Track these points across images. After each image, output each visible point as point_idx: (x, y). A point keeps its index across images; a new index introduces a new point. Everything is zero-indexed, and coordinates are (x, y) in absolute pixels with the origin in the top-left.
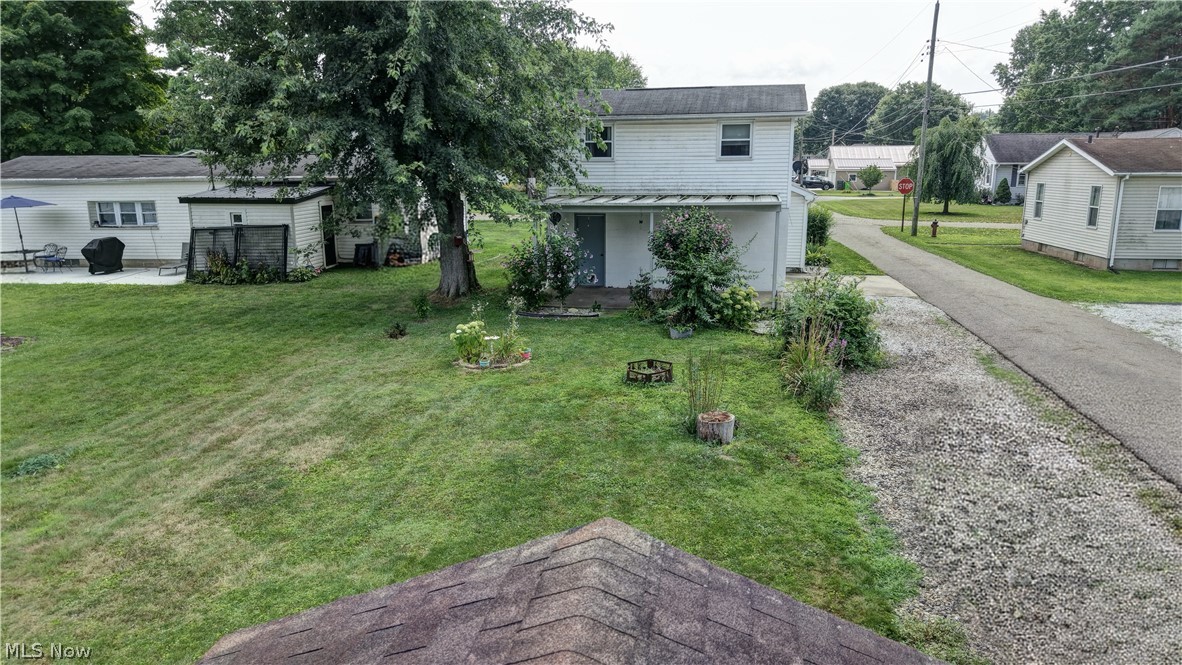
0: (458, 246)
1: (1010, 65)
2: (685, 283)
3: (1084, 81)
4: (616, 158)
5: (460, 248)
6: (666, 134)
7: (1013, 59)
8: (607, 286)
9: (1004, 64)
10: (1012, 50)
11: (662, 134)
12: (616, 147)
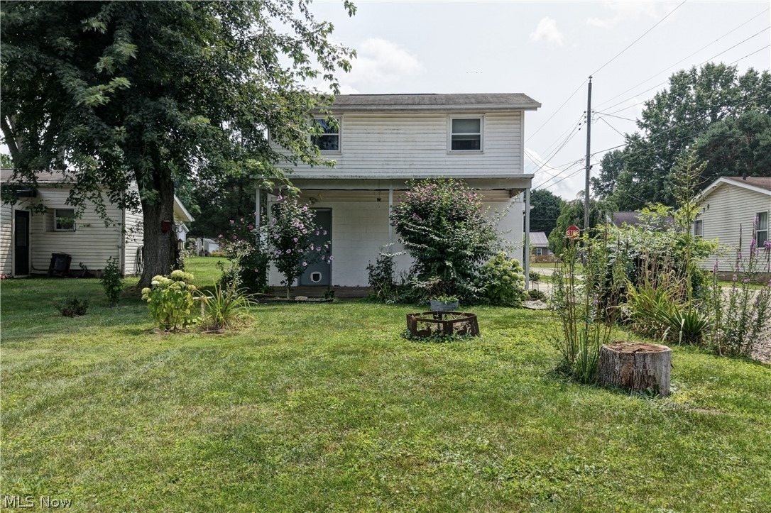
0: (164, 232)
1: (600, 179)
2: (438, 255)
3: (667, 180)
4: (343, 151)
5: (167, 235)
6: (395, 127)
7: (602, 175)
8: (333, 284)
9: (596, 177)
10: (601, 168)
11: (392, 127)
12: (343, 139)
